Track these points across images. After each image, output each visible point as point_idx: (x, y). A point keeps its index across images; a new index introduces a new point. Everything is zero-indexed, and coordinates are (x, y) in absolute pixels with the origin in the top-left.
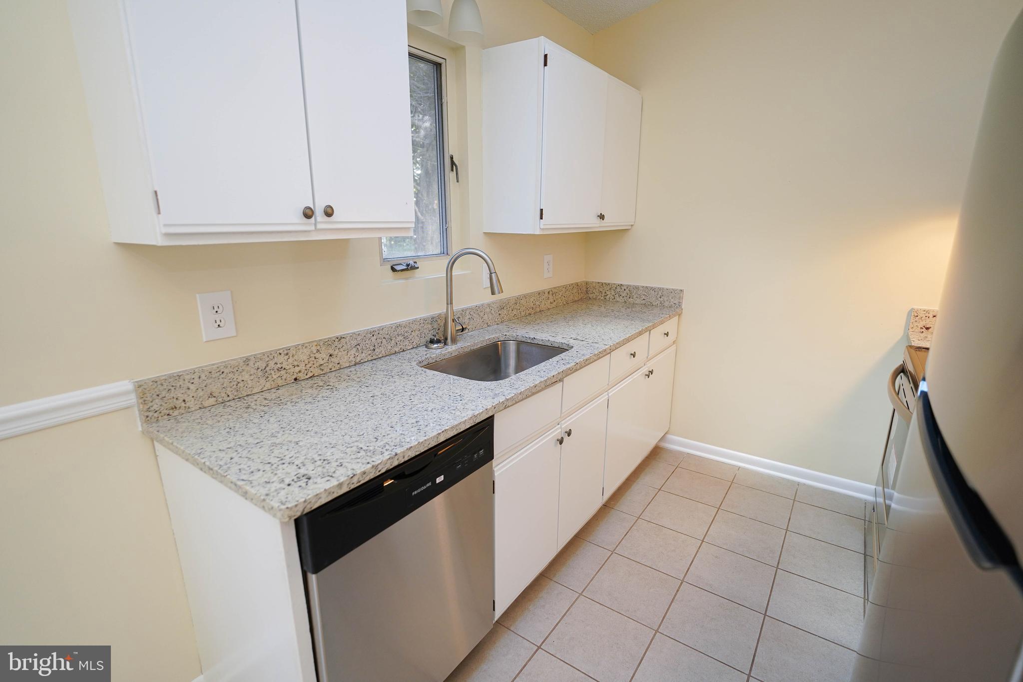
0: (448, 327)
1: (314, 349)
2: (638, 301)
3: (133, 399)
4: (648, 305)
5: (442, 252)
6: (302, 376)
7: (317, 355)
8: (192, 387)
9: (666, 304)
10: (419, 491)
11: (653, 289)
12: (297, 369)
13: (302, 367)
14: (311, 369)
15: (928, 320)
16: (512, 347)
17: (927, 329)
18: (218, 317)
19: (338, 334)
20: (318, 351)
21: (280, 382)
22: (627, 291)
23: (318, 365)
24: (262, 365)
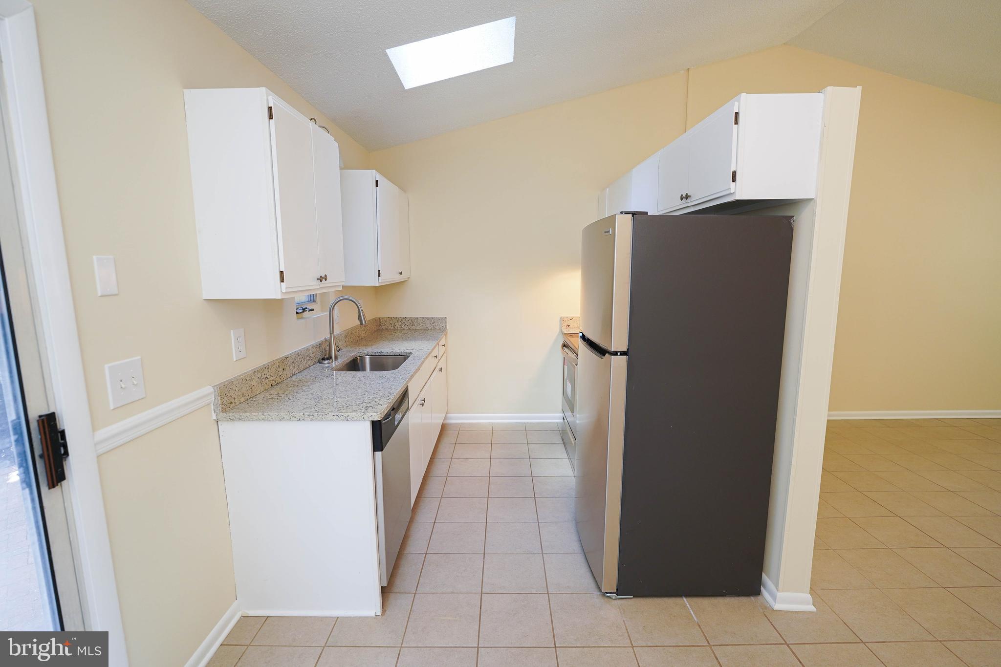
0: (332, 349)
1: (276, 365)
2: (418, 327)
4: (425, 330)
5: (310, 300)
8: (236, 389)
9: (437, 327)
11: (427, 318)
12: (272, 378)
13: (274, 377)
14: (277, 378)
15: (568, 322)
16: (367, 359)
17: (569, 326)
18: (239, 345)
19: (285, 355)
22: (410, 321)
23: (279, 375)
24: (259, 375)
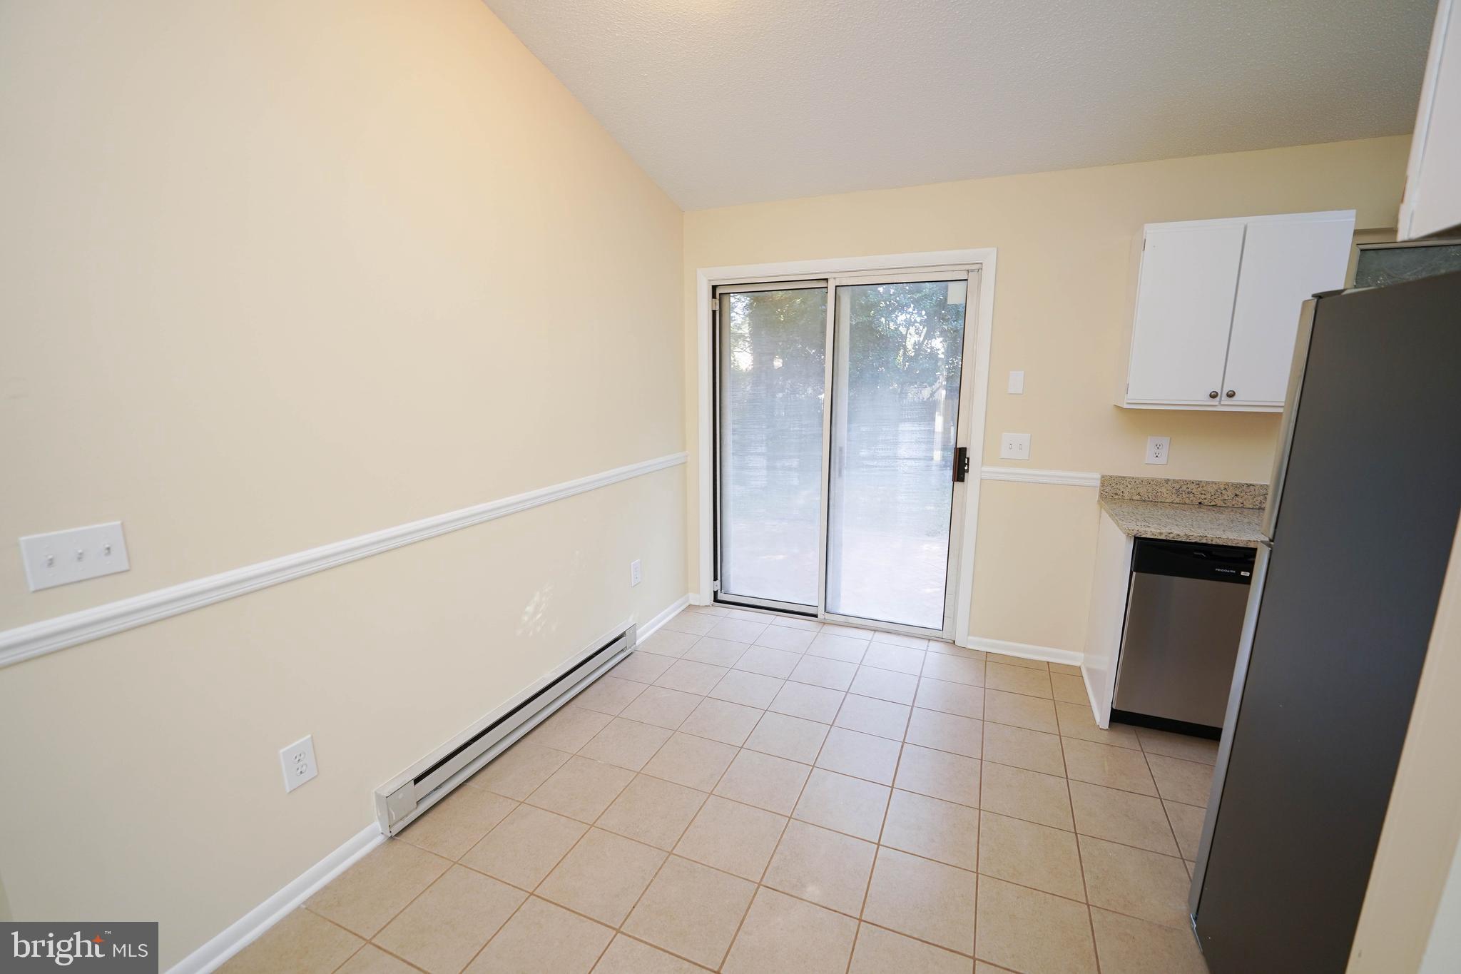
1: (1222, 488)
3: (1098, 483)
6: (1206, 502)
7: (1224, 492)
8: (1129, 486)
10: (1222, 570)
12: (1203, 497)
13: (1208, 496)
14: (1215, 500)
18: (1158, 451)
19: (1249, 482)
20: (1225, 489)
21: (1187, 501)
23: (1222, 498)
24: (1177, 486)
